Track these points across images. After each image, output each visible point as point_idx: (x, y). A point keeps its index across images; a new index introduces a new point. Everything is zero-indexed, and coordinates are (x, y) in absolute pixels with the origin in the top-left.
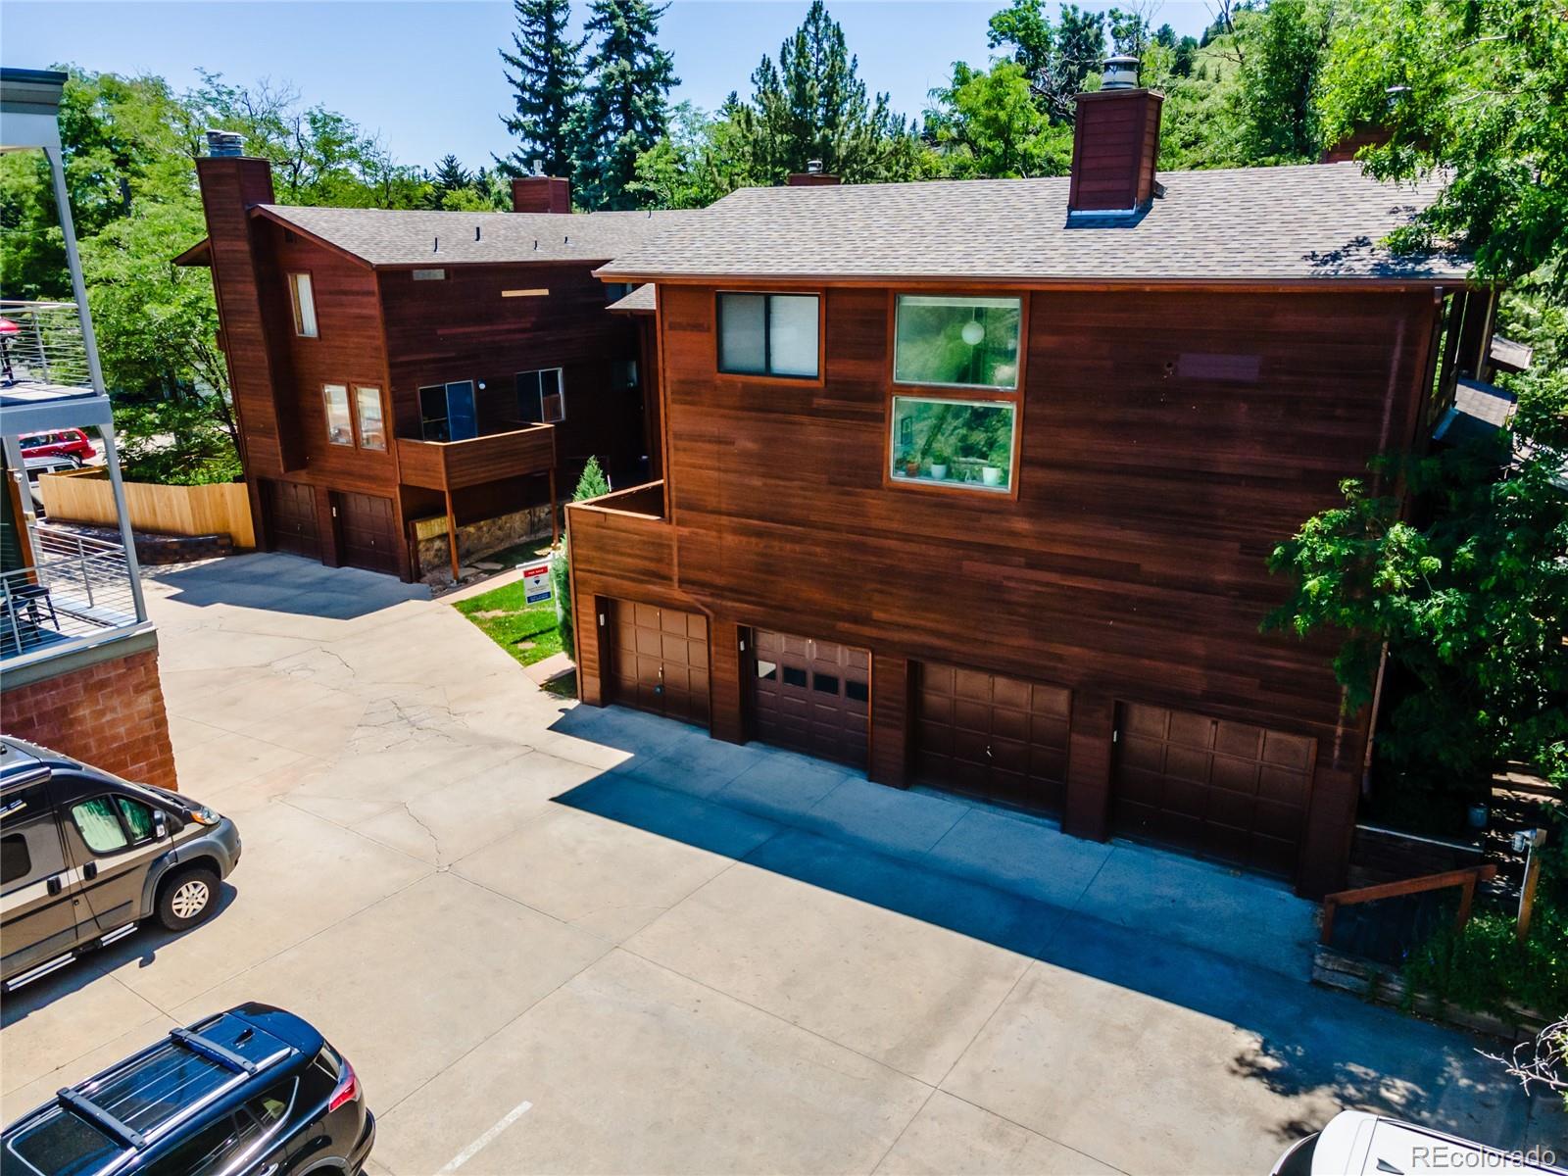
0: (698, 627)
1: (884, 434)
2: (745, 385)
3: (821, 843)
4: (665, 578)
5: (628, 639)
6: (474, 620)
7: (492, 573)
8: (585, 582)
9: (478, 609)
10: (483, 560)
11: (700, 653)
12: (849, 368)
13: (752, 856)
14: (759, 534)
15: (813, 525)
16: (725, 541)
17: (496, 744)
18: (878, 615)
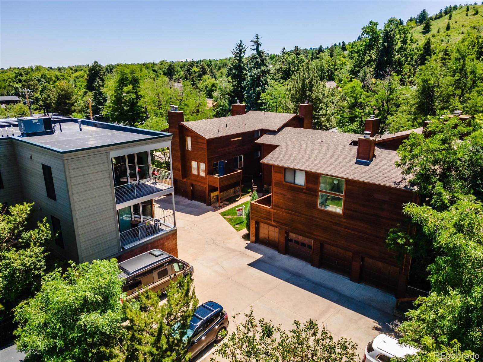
0: (277, 230)
1: (317, 199)
2: (289, 185)
3: (301, 279)
4: (270, 220)
5: (261, 230)
6: (225, 218)
7: (227, 205)
8: (253, 218)
9: (225, 215)
10: (224, 201)
11: (277, 235)
12: (310, 185)
13: (287, 280)
14: (291, 214)
15: (302, 214)
16: (284, 214)
17: (235, 251)
18: (314, 233)
